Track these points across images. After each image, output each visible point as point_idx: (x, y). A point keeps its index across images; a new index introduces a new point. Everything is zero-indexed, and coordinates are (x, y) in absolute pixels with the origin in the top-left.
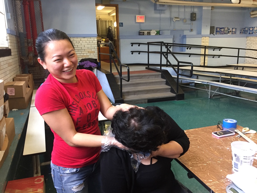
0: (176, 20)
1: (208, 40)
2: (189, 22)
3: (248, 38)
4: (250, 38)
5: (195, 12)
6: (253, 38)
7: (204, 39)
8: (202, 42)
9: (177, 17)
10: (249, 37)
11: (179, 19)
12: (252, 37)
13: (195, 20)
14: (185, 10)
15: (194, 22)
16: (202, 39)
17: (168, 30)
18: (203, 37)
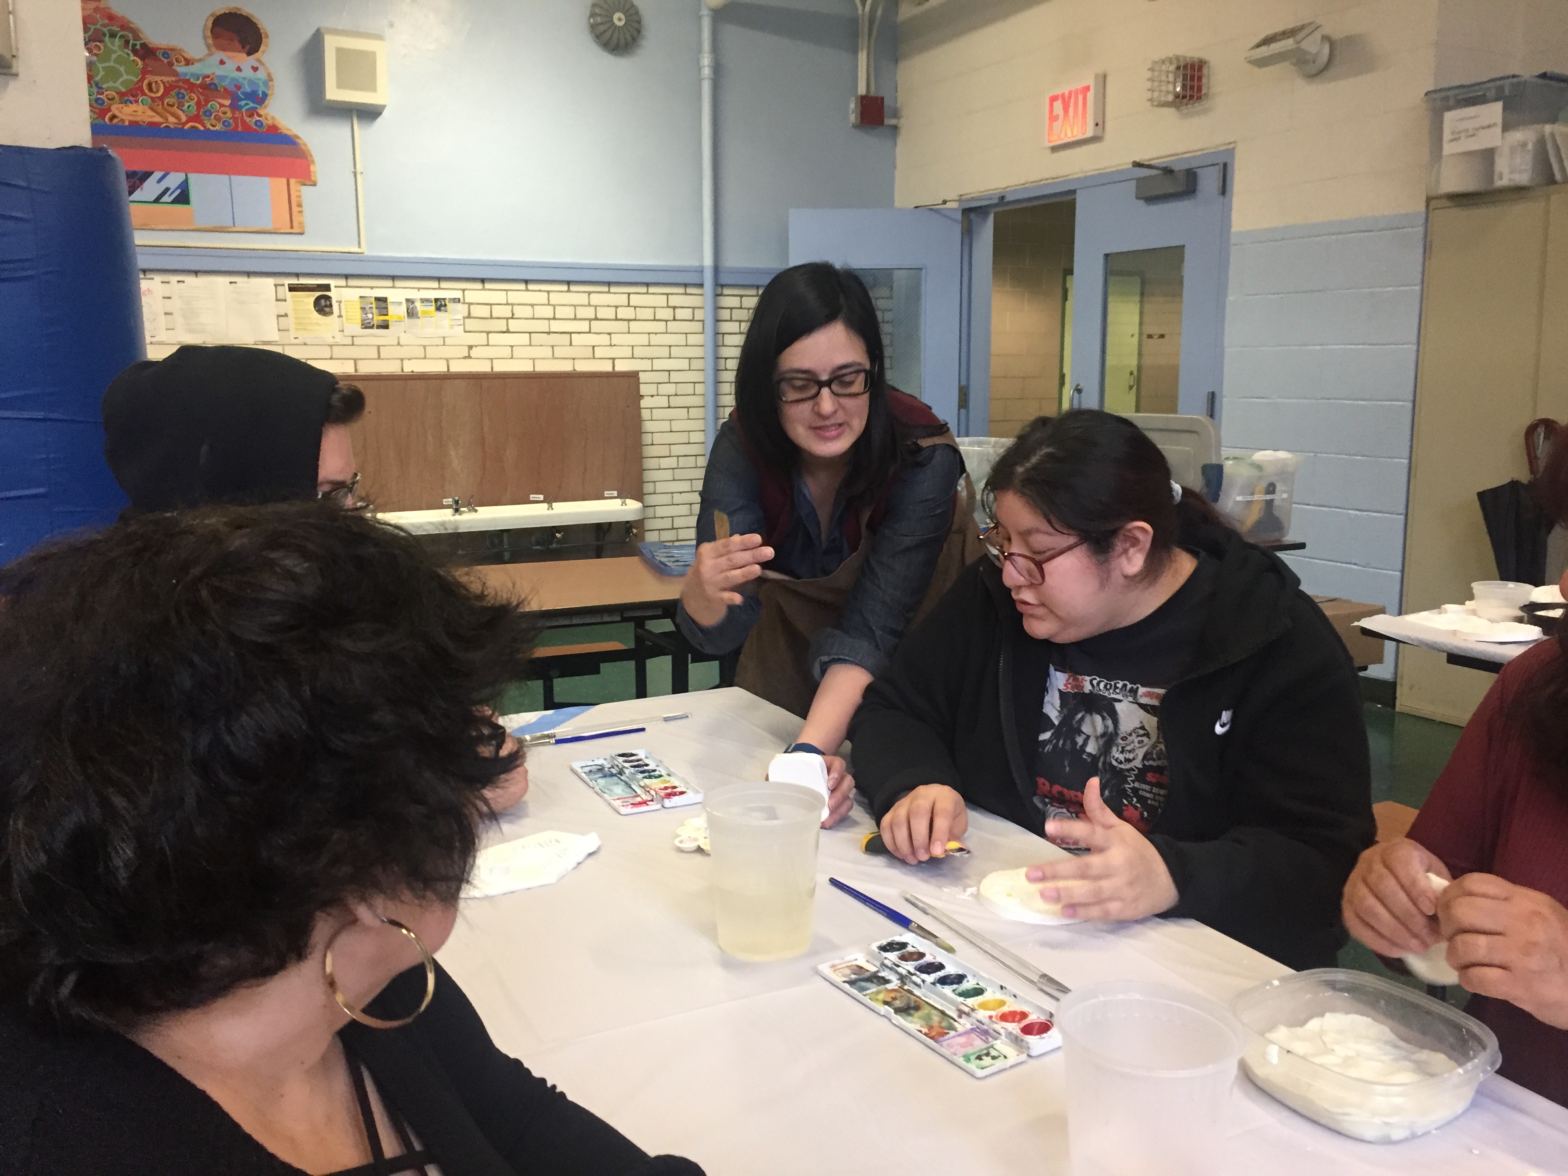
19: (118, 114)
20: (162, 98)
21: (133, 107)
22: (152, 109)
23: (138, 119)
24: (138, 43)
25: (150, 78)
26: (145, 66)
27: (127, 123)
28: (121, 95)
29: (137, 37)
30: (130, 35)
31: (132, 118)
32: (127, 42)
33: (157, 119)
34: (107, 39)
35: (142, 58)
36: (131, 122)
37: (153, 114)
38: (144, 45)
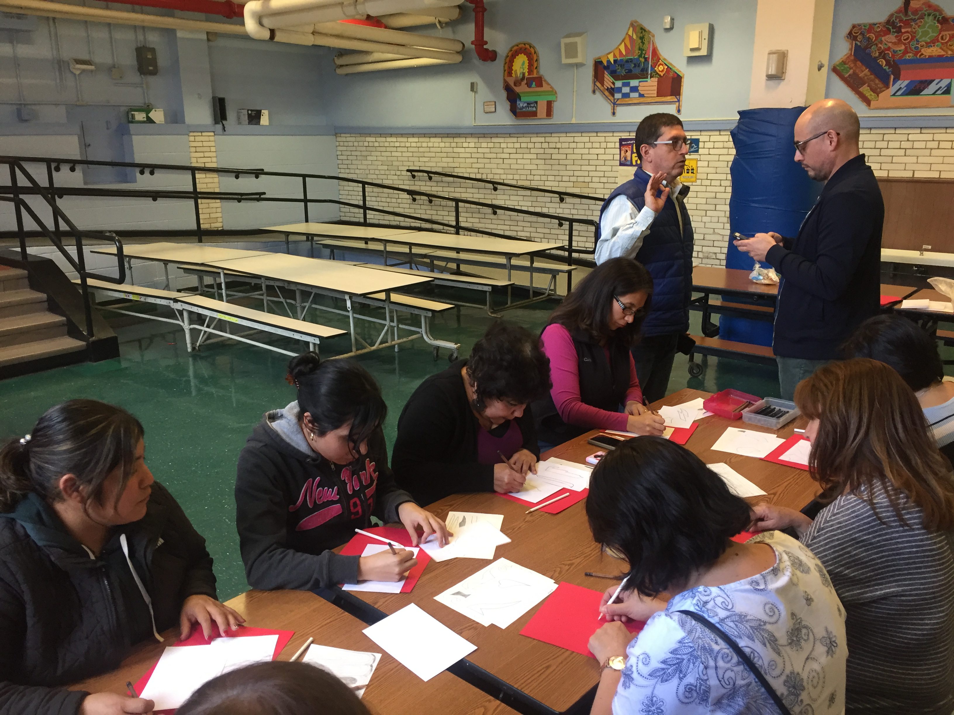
0: (83, 71)
1: (213, 144)
2: (134, 77)
3: (339, 139)
4: (344, 139)
5: (152, 46)
6: (353, 139)
7: (197, 139)
8: (193, 149)
9: (86, 57)
10: (342, 135)
11: (93, 67)
12: (349, 135)
13: (154, 73)
14: (111, 38)
15: (151, 80)
16: (192, 139)
17: (56, 105)
18: (191, 134)
19: (924, 53)
20: (947, 43)
21: (932, 49)
22: (941, 48)
23: (933, 54)
24: (941, 17)
25: (943, 33)
26: (942, 28)
27: (927, 57)
28: (927, 43)
29: (941, 14)
30: (937, 14)
31: (929, 54)
32: (935, 18)
33: (943, 53)
34: (926, 17)
35: (941, 24)
36: (929, 56)
37: (940, 50)
38: (944, 18)
